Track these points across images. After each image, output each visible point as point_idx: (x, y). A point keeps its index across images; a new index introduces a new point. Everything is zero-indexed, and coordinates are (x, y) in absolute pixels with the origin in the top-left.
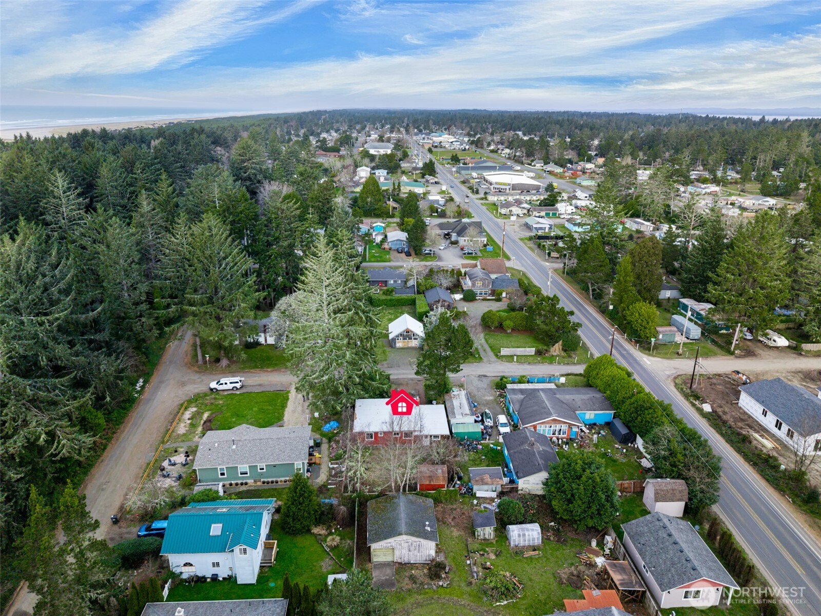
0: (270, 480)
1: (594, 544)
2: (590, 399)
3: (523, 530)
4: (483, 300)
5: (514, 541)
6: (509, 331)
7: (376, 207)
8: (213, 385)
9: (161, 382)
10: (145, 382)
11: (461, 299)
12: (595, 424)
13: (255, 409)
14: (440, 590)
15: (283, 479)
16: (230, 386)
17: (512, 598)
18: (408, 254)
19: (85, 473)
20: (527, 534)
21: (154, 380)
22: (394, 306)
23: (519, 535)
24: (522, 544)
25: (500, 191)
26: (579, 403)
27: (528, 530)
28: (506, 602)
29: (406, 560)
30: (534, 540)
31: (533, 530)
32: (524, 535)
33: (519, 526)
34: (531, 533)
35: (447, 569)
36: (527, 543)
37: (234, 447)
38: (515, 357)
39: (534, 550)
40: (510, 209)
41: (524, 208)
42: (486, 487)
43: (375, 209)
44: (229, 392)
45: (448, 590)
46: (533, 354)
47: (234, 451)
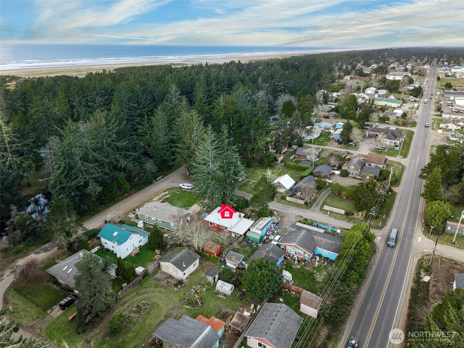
0: (162, 227)
1: (252, 306)
2: (332, 244)
3: (223, 284)
4: (353, 177)
5: (217, 288)
6: (345, 198)
7: (348, 113)
8: (181, 185)
9: (167, 179)
10: (162, 178)
11: (339, 175)
12: (328, 258)
13: (187, 199)
14: (173, 291)
15: (166, 229)
16: (186, 187)
17: (192, 307)
18: (340, 143)
19: (114, 204)
20: (224, 287)
21: (166, 178)
22: (297, 169)
23: (220, 286)
24: (221, 291)
25: (459, 112)
26: (323, 244)
27: (225, 285)
28: (189, 307)
29: (173, 275)
30: (226, 291)
31: (227, 286)
32: (222, 287)
33: (223, 282)
34: (226, 287)
35: (183, 285)
36: (223, 291)
37: (155, 209)
38: (329, 212)
39: (224, 296)
40: (447, 125)
41: (459, 125)
42: (231, 262)
43: (348, 114)
44: (185, 190)
45: (175, 293)
46: (344, 214)
47: (154, 211)
